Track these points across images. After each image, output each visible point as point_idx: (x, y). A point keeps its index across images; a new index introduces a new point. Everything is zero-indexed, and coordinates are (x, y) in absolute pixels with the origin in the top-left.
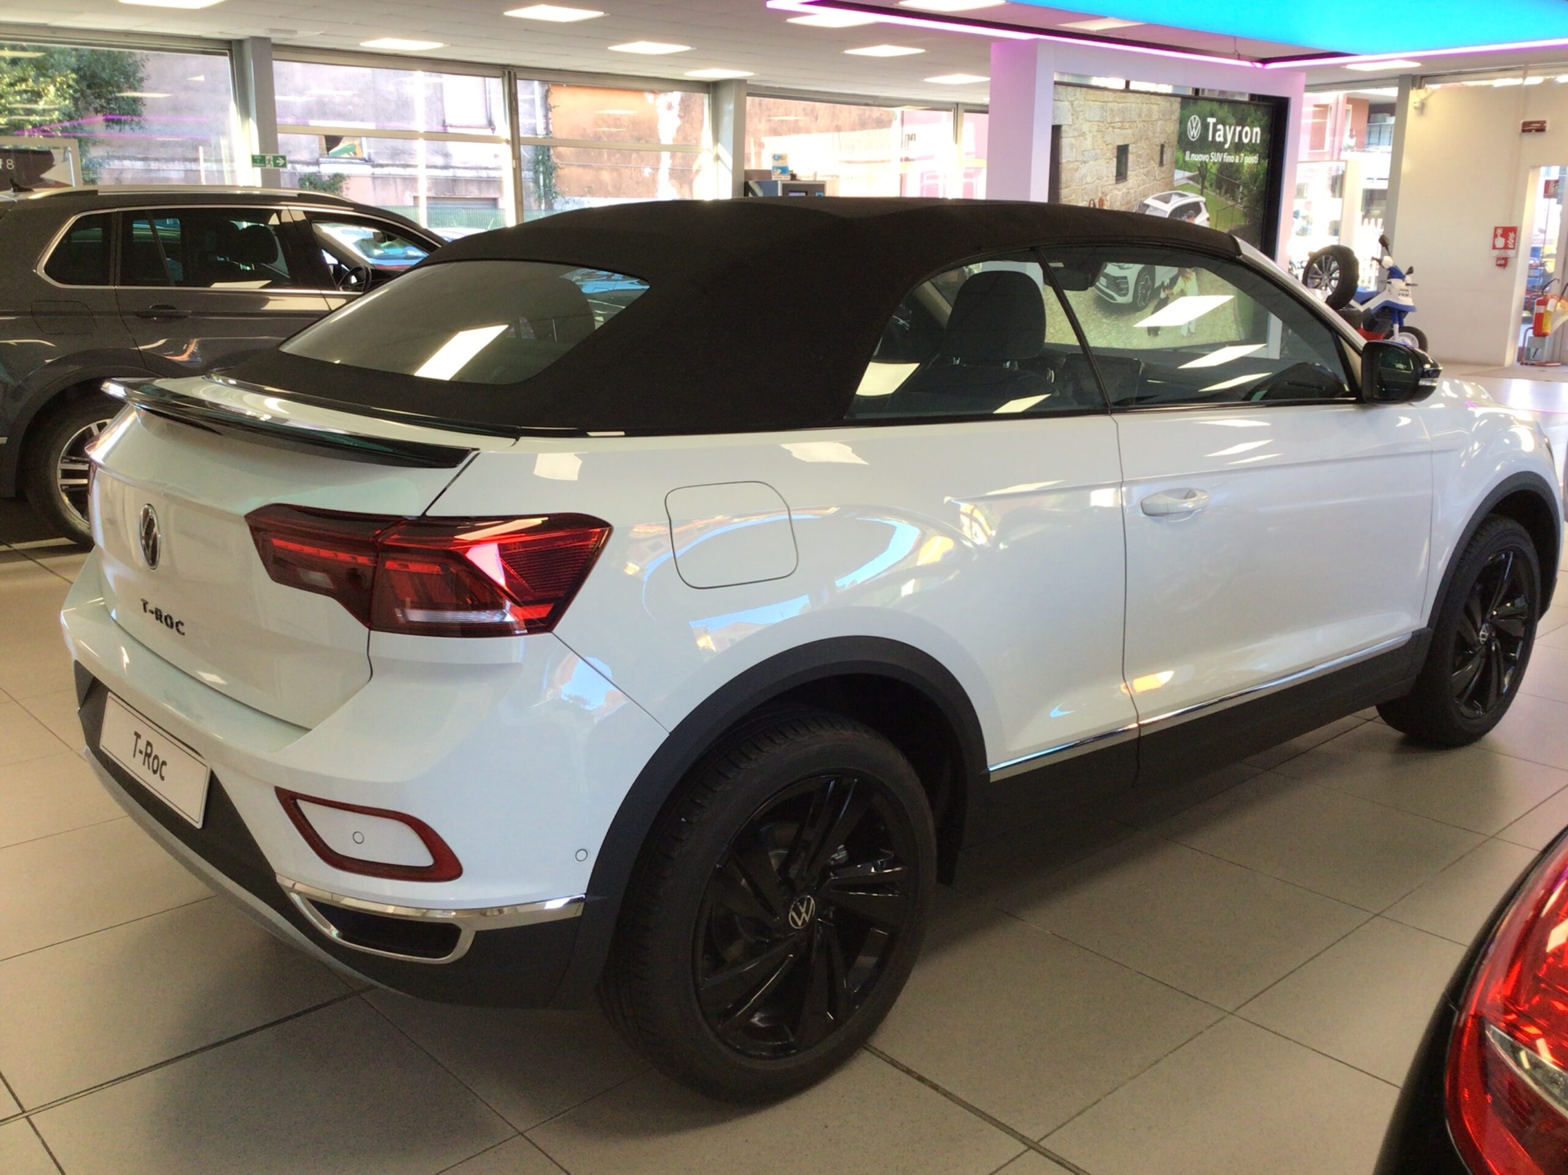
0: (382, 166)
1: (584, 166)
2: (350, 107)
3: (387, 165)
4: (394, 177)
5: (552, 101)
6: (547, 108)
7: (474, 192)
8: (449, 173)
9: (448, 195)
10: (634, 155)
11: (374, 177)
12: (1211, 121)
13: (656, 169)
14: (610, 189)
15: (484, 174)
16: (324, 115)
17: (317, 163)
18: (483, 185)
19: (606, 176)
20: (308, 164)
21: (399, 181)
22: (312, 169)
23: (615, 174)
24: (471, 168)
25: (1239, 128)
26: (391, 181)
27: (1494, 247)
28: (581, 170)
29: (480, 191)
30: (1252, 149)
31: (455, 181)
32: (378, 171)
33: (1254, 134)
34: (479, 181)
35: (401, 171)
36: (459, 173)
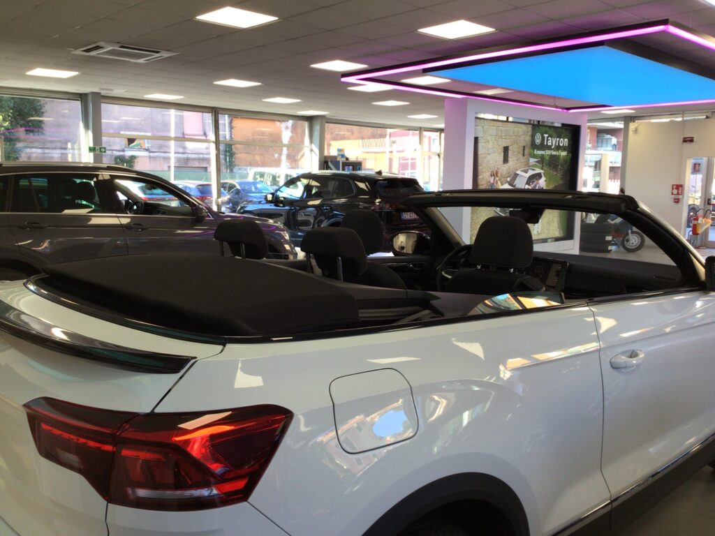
0: (154, 152)
1: (248, 153)
2: (140, 126)
3: (157, 152)
4: (159, 157)
5: (233, 124)
6: (231, 128)
7: (196, 164)
8: (185, 156)
9: (184, 165)
10: (271, 149)
11: (150, 157)
12: (546, 136)
13: (280, 155)
14: (260, 163)
15: (201, 156)
16: (128, 129)
17: (123, 151)
18: (201, 161)
19: (257, 158)
20: (119, 151)
21: (162, 159)
22: (121, 153)
23: (261, 157)
24: (195, 154)
25: (558, 139)
26: (158, 160)
27: (673, 194)
28: (246, 155)
29: (199, 164)
30: (564, 149)
31: (188, 159)
32: (152, 154)
33: (565, 142)
34: (199, 159)
35: (162, 154)
36: (190, 156)
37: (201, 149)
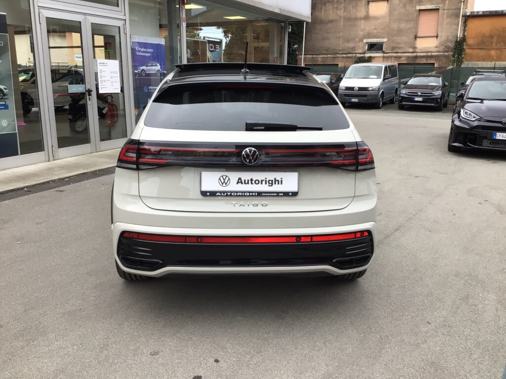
0: (387, 53)
1: (481, 49)
2: (379, 34)
3: (389, 53)
4: (391, 57)
5: (468, 23)
6: (465, 26)
7: (424, 61)
8: (414, 54)
9: (412, 62)
11: (384, 57)
14: (495, 58)
15: (430, 54)
16: (369, 38)
17: (364, 53)
18: (429, 58)
20: (361, 54)
21: (393, 58)
22: (362, 55)
23: (499, 52)
24: (424, 52)
26: (390, 59)
28: (479, 50)
29: (427, 60)
31: (416, 57)
32: (385, 55)
34: (427, 57)
35: (394, 55)
36: (419, 54)
37: (430, 48)
